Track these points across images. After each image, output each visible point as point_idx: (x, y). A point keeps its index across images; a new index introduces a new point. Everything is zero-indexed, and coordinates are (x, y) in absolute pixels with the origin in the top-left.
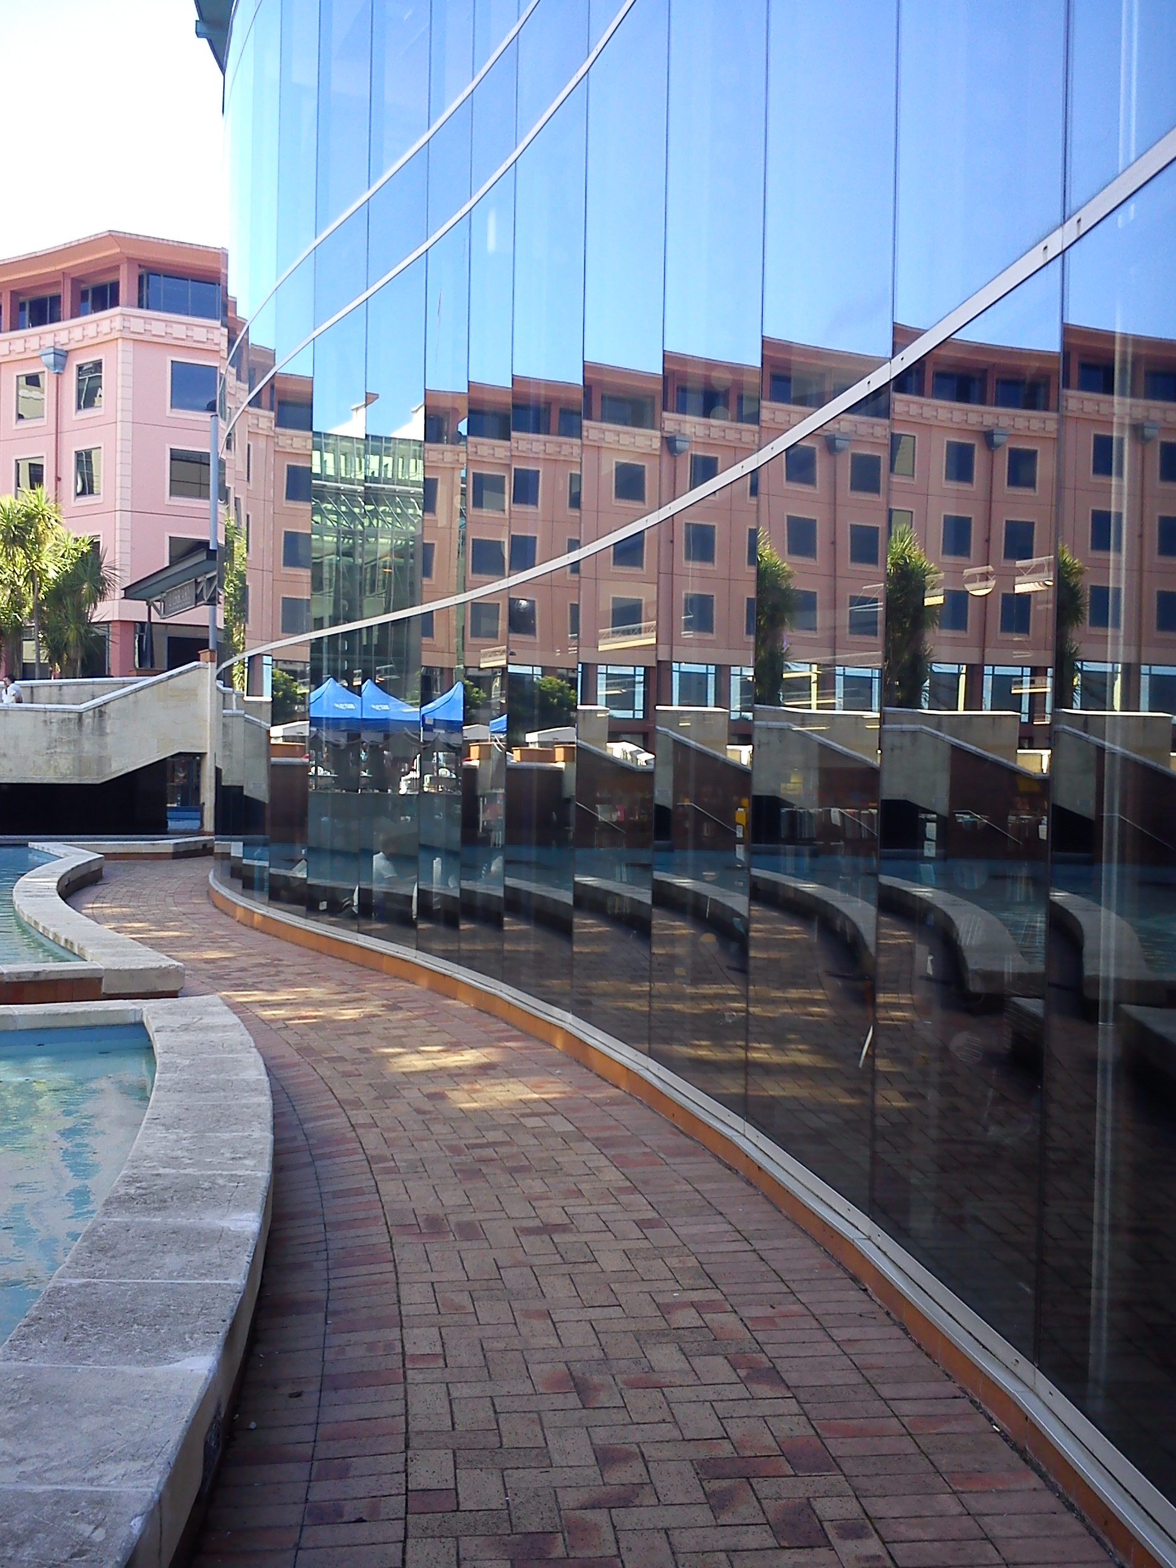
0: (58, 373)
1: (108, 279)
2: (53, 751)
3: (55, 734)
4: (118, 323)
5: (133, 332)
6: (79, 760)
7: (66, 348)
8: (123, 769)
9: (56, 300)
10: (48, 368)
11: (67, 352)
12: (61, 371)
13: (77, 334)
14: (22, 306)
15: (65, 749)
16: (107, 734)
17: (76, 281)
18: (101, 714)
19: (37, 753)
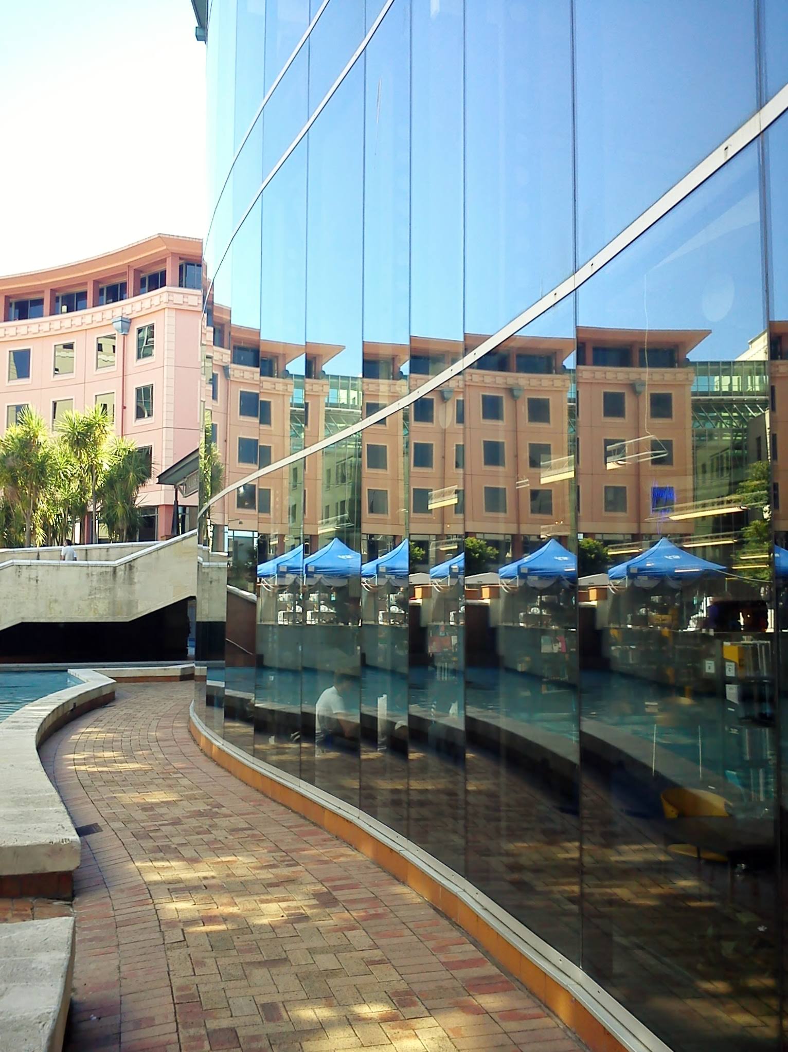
0: (124, 334)
1: (158, 269)
2: (93, 597)
3: (95, 584)
4: (165, 298)
5: (175, 304)
6: (113, 603)
7: (130, 317)
8: (147, 610)
9: (124, 286)
10: (118, 331)
11: (131, 319)
12: (126, 333)
13: (137, 307)
14: (101, 291)
15: (103, 595)
16: (135, 583)
17: (137, 271)
18: (131, 568)
19: (81, 598)
